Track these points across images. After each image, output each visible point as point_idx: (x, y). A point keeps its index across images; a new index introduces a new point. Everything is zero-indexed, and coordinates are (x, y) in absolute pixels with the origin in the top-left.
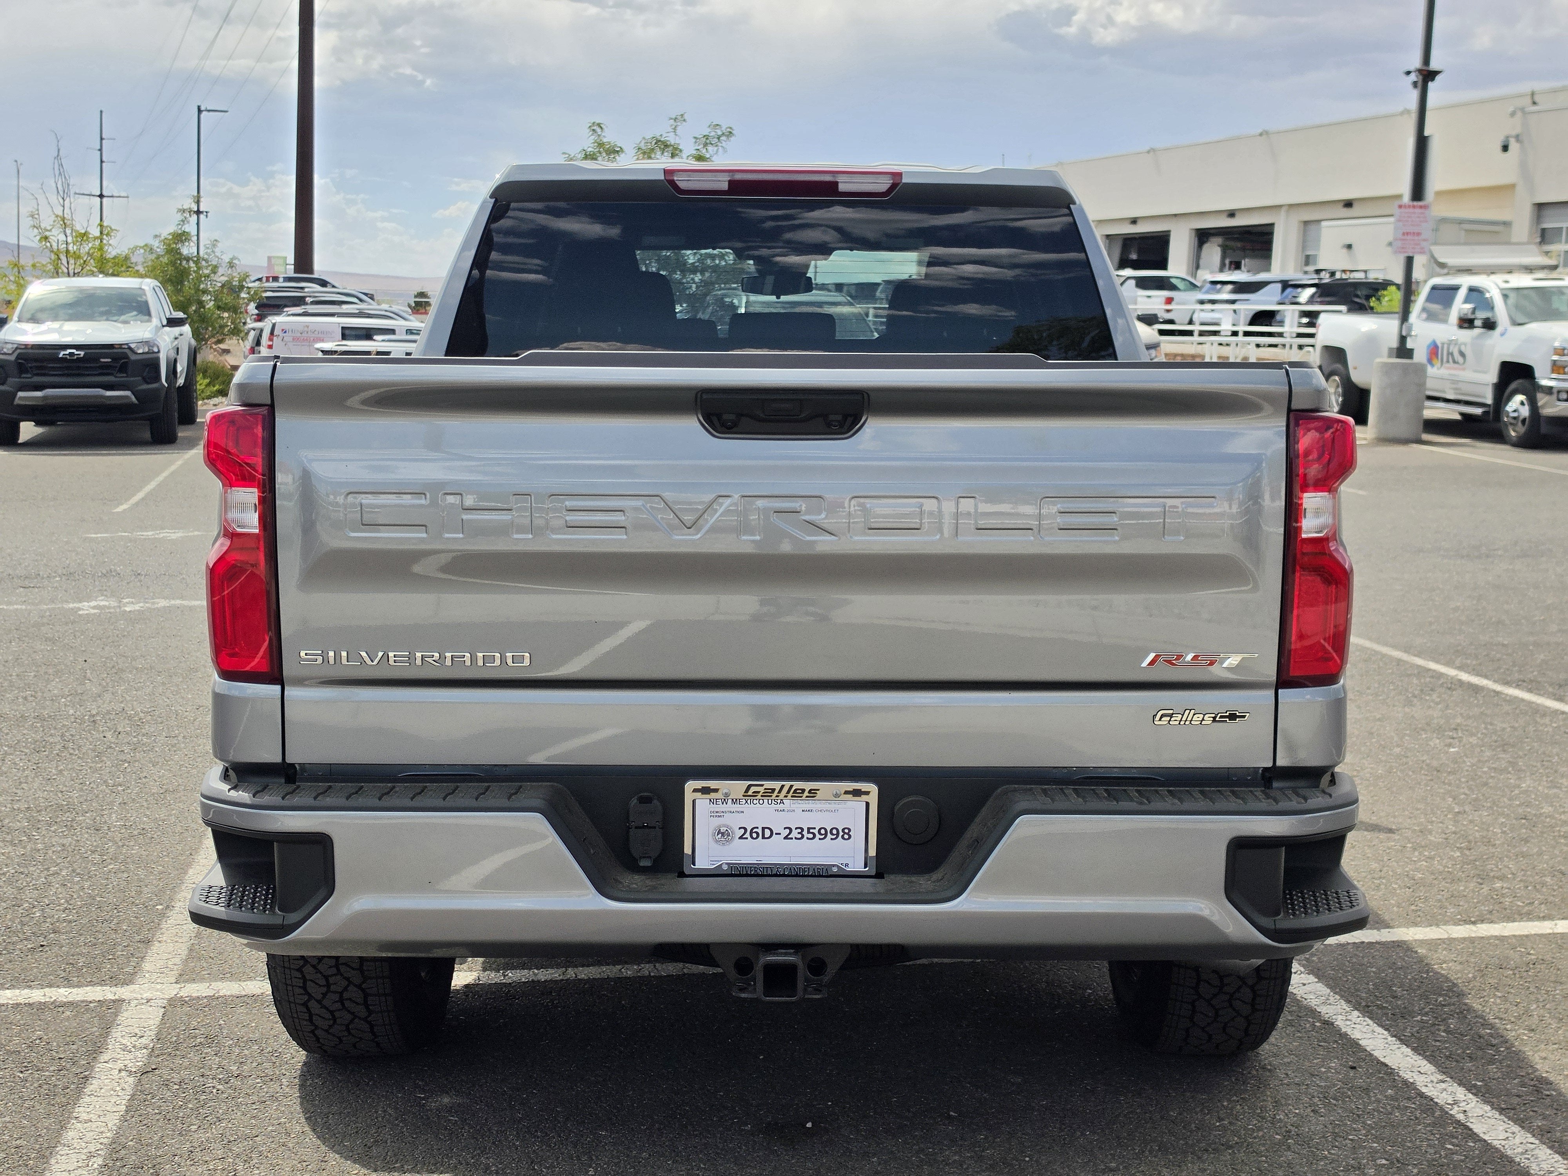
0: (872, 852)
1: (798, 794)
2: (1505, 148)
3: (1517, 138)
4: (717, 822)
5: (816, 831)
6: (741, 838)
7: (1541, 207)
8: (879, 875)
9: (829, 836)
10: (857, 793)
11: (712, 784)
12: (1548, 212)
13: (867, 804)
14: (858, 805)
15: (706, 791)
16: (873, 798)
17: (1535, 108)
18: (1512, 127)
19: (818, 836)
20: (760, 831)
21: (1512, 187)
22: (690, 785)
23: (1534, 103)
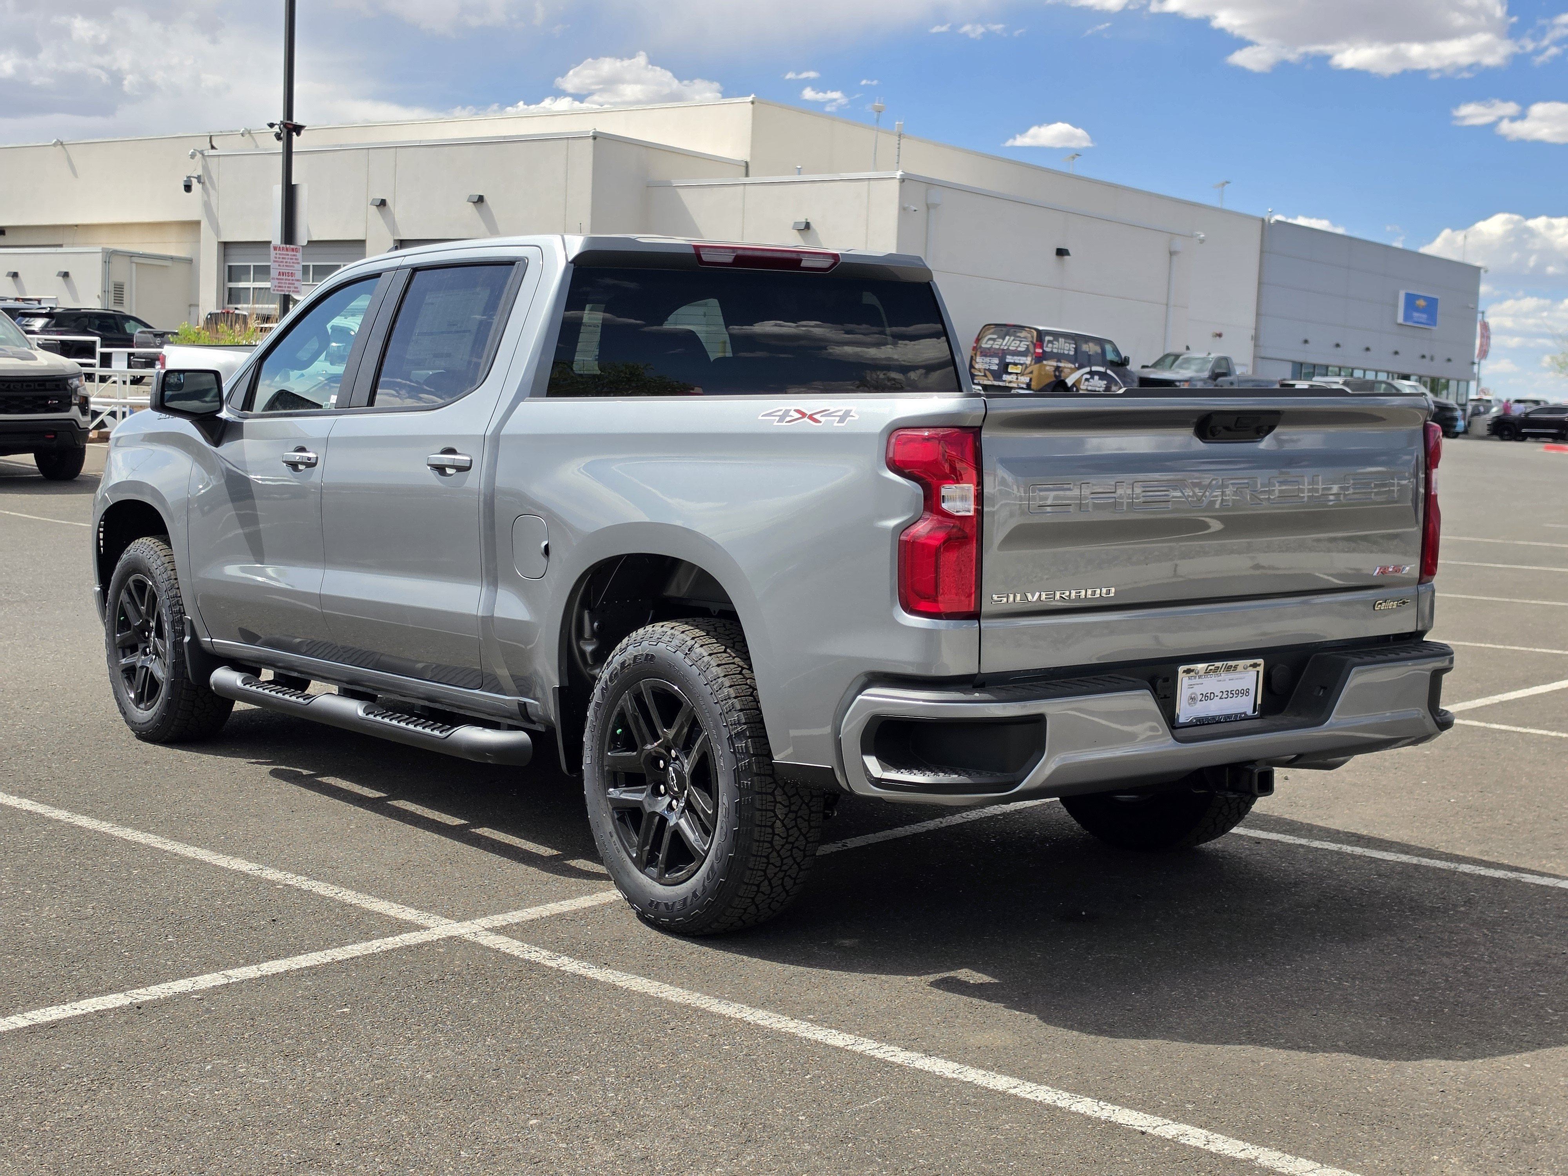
0: (1259, 701)
1: (1228, 669)
2: (188, 188)
3: (199, 179)
4: (1191, 691)
5: (1234, 692)
6: (1201, 701)
7: (226, 246)
8: (1261, 716)
9: (1240, 695)
10: (1255, 665)
11: (1192, 667)
12: (232, 251)
13: (1258, 672)
14: (1252, 673)
15: (1188, 671)
16: (1261, 669)
17: (213, 152)
18: (195, 169)
19: (1235, 695)
20: (1209, 695)
21: (198, 223)
22: (1181, 669)
23: (213, 147)
